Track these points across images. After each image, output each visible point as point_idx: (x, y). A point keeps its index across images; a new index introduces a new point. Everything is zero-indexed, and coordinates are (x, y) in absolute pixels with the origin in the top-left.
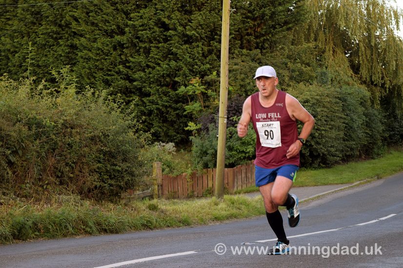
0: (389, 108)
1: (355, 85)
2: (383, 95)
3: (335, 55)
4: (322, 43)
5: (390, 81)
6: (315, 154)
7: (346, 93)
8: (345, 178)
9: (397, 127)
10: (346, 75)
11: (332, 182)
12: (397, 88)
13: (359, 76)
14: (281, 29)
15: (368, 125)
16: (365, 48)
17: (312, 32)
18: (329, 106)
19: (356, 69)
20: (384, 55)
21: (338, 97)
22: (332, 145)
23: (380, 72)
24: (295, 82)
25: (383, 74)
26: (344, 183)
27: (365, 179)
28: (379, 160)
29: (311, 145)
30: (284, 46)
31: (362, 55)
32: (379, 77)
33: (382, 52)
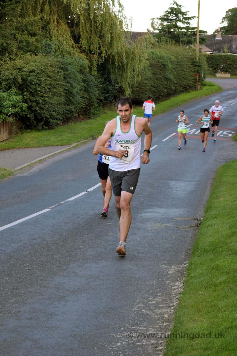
0: (105, 74)
1: (76, 54)
2: (100, 63)
3: (59, 26)
4: (47, 15)
5: (106, 51)
6: (39, 118)
7: (67, 63)
8: (64, 140)
9: (111, 90)
10: (68, 44)
11: (53, 144)
12: (111, 57)
13: (79, 45)
14: (10, 2)
15: (86, 89)
16: (85, 20)
17: (39, 4)
18: (52, 75)
19: (77, 39)
20: (101, 27)
21: (60, 67)
22: (54, 109)
23: (97, 43)
24: (22, 52)
25: (99, 44)
26: (63, 145)
27: (81, 141)
28: (95, 119)
29: (35, 110)
30: (13, 18)
31: (82, 27)
32: (96, 47)
33: (99, 25)
